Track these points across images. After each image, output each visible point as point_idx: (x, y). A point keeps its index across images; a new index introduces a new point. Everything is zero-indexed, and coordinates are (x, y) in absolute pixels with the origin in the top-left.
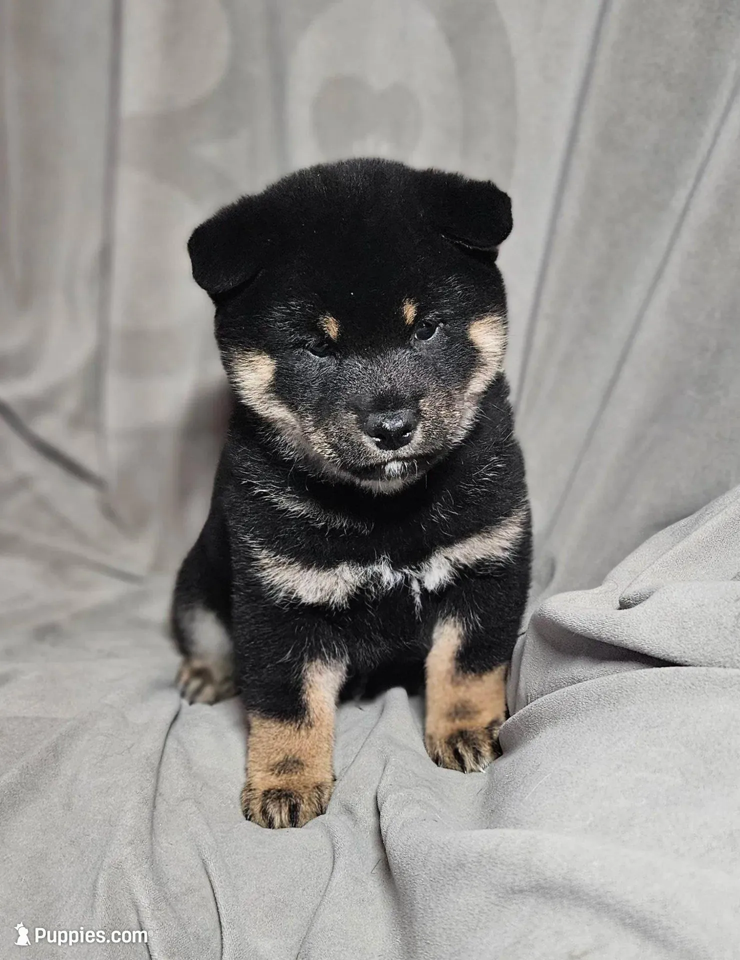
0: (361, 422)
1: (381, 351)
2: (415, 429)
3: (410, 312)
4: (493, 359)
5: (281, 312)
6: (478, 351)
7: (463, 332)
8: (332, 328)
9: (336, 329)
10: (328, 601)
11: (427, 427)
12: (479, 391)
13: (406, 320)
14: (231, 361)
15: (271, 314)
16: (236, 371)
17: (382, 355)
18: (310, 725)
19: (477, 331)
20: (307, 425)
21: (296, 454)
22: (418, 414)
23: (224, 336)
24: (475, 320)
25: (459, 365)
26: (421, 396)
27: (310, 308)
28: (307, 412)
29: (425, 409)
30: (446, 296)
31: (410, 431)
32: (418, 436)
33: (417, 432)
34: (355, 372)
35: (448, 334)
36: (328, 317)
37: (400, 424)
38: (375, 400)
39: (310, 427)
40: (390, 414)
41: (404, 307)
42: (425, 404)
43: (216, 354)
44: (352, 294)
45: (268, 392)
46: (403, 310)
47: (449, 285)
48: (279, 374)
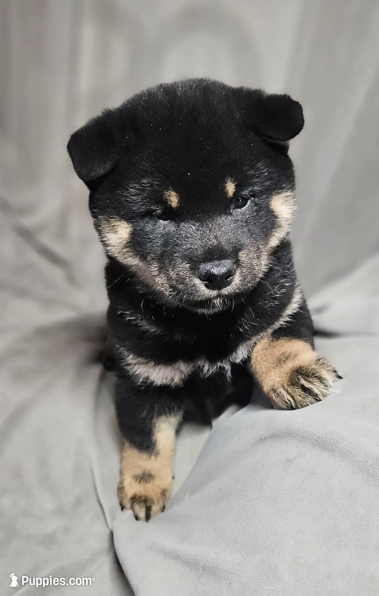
0: (194, 269)
1: (210, 217)
2: (235, 273)
3: (231, 188)
4: (285, 223)
5: (135, 189)
6: (276, 217)
7: (267, 203)
8: (174, 199)
9: (176, 201)
10: (171, 384)
11: (244, 272)
12: (275, 246)
13: (228, 194)
14: (100, 226)
15: (128, 190)
16: (103, 233)
17: (211, 220)
18: (157, 454)
19: (276, 203)
20: (153, 270)
21: (147, 289)
22: (237, 262)
23: (95, 208)
24: (275, 195)
25: (264, 227)
26: (240, 250)
27: (157, 185)
28: (153, 261)
29: (242, 259)
30: (257, 177)
31: (232, 276)
32: (237, 280)
33: (236, 276)
34: (190, 232)
35: (256, 205)
36: (170, 192)
37: (223, 270)
38: (205, 253)
39: (155, 271)
40: (216, 262)
41: (227, 185)
42: (243, 256)
43: (90, 221)
44: (189, 174)
45: (127, 247)
46: (226, 186)
47: (258, 169)
48: (133, 234)
